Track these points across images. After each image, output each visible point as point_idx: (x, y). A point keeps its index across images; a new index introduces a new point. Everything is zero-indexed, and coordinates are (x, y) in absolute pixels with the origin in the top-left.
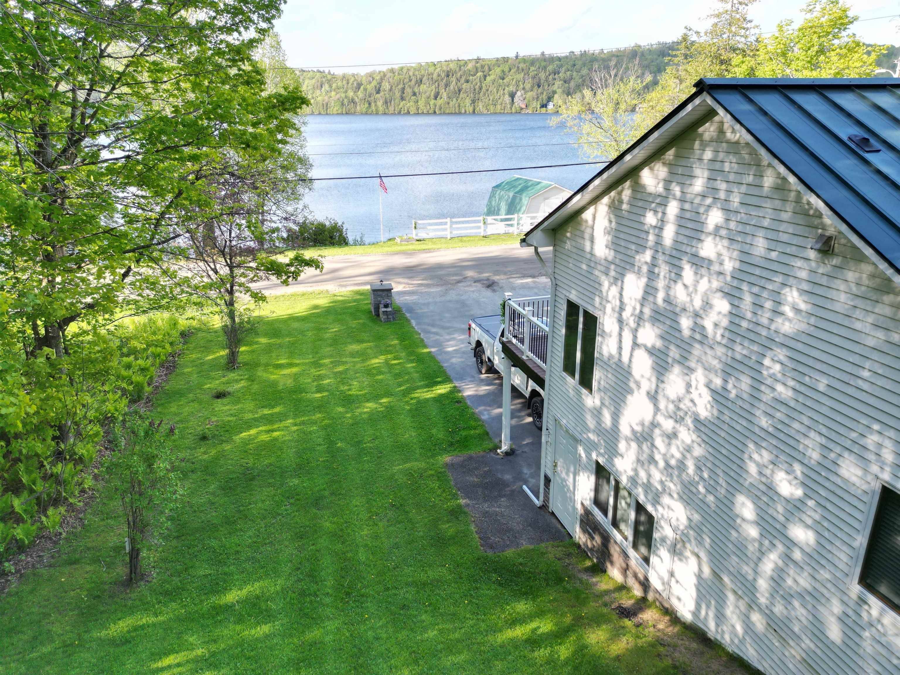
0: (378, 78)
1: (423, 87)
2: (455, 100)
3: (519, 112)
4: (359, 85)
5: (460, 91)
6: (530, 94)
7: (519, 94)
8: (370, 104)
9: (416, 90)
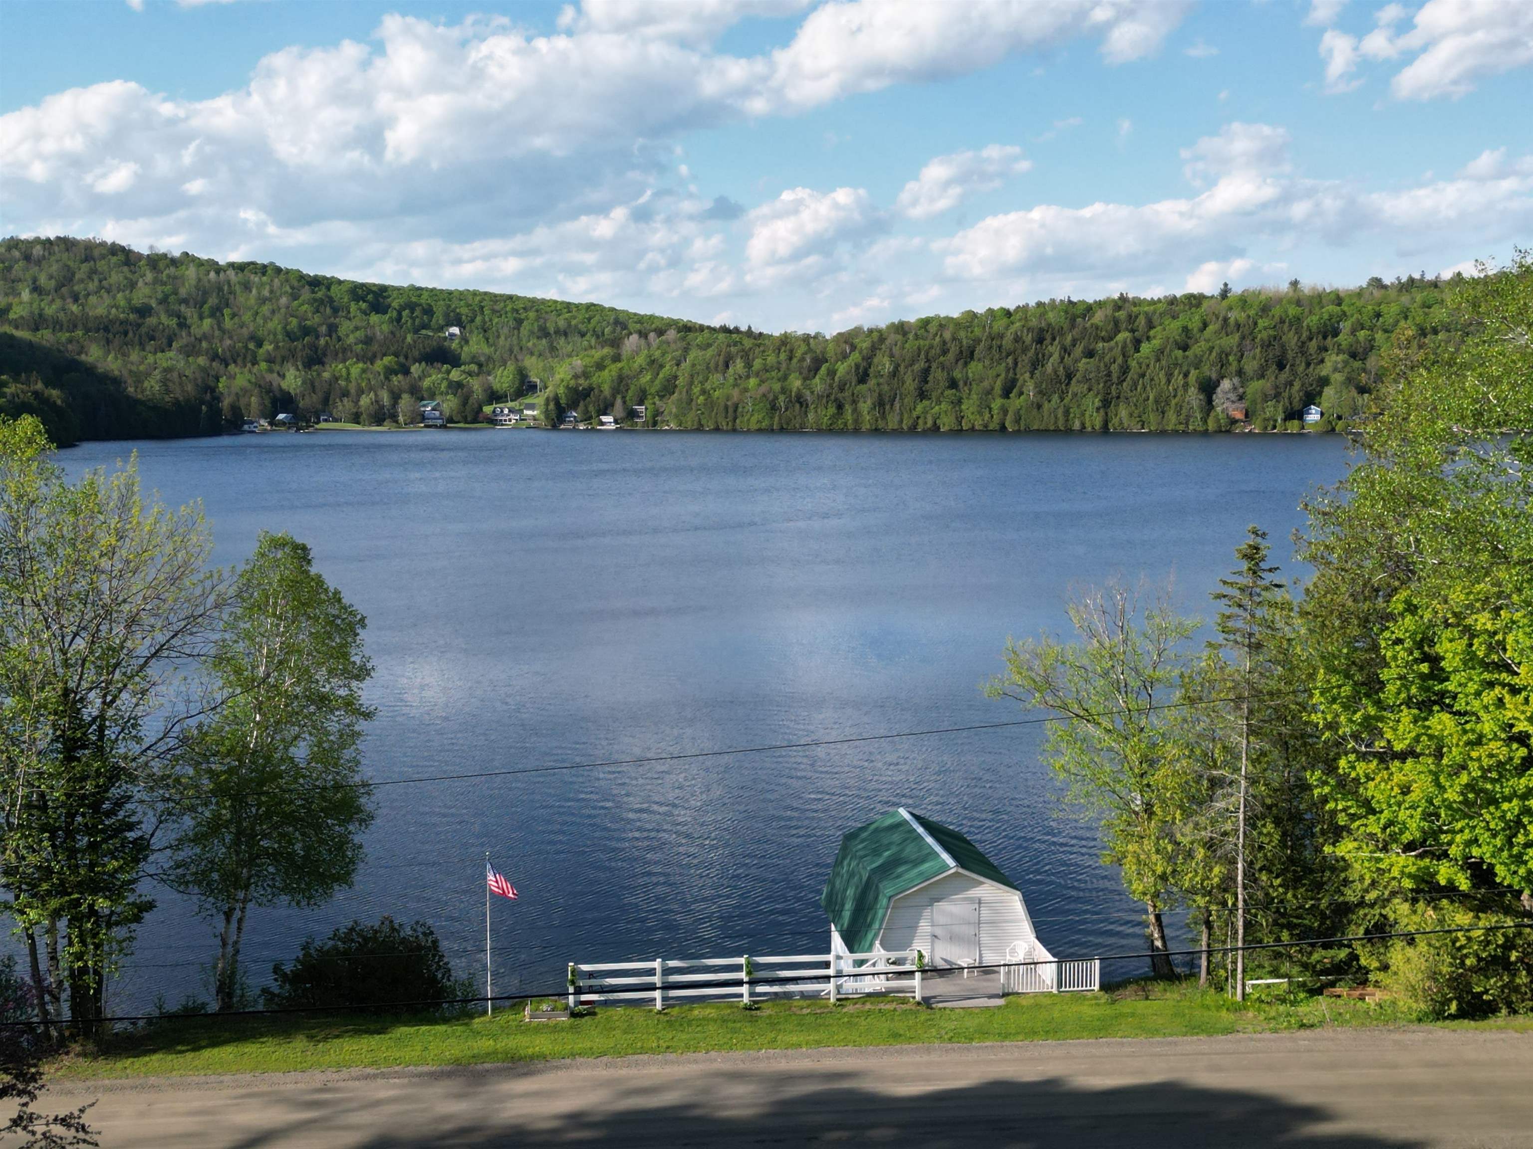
0: (866, 345)
1: (975, 368)
2: (1055, 398)
3: (1227, 429)
4: (818, 362)
5: (1069, 376)
6: (1255, 386)
7: (1226, 384)
8: (840, 407)
9: (957, 374)
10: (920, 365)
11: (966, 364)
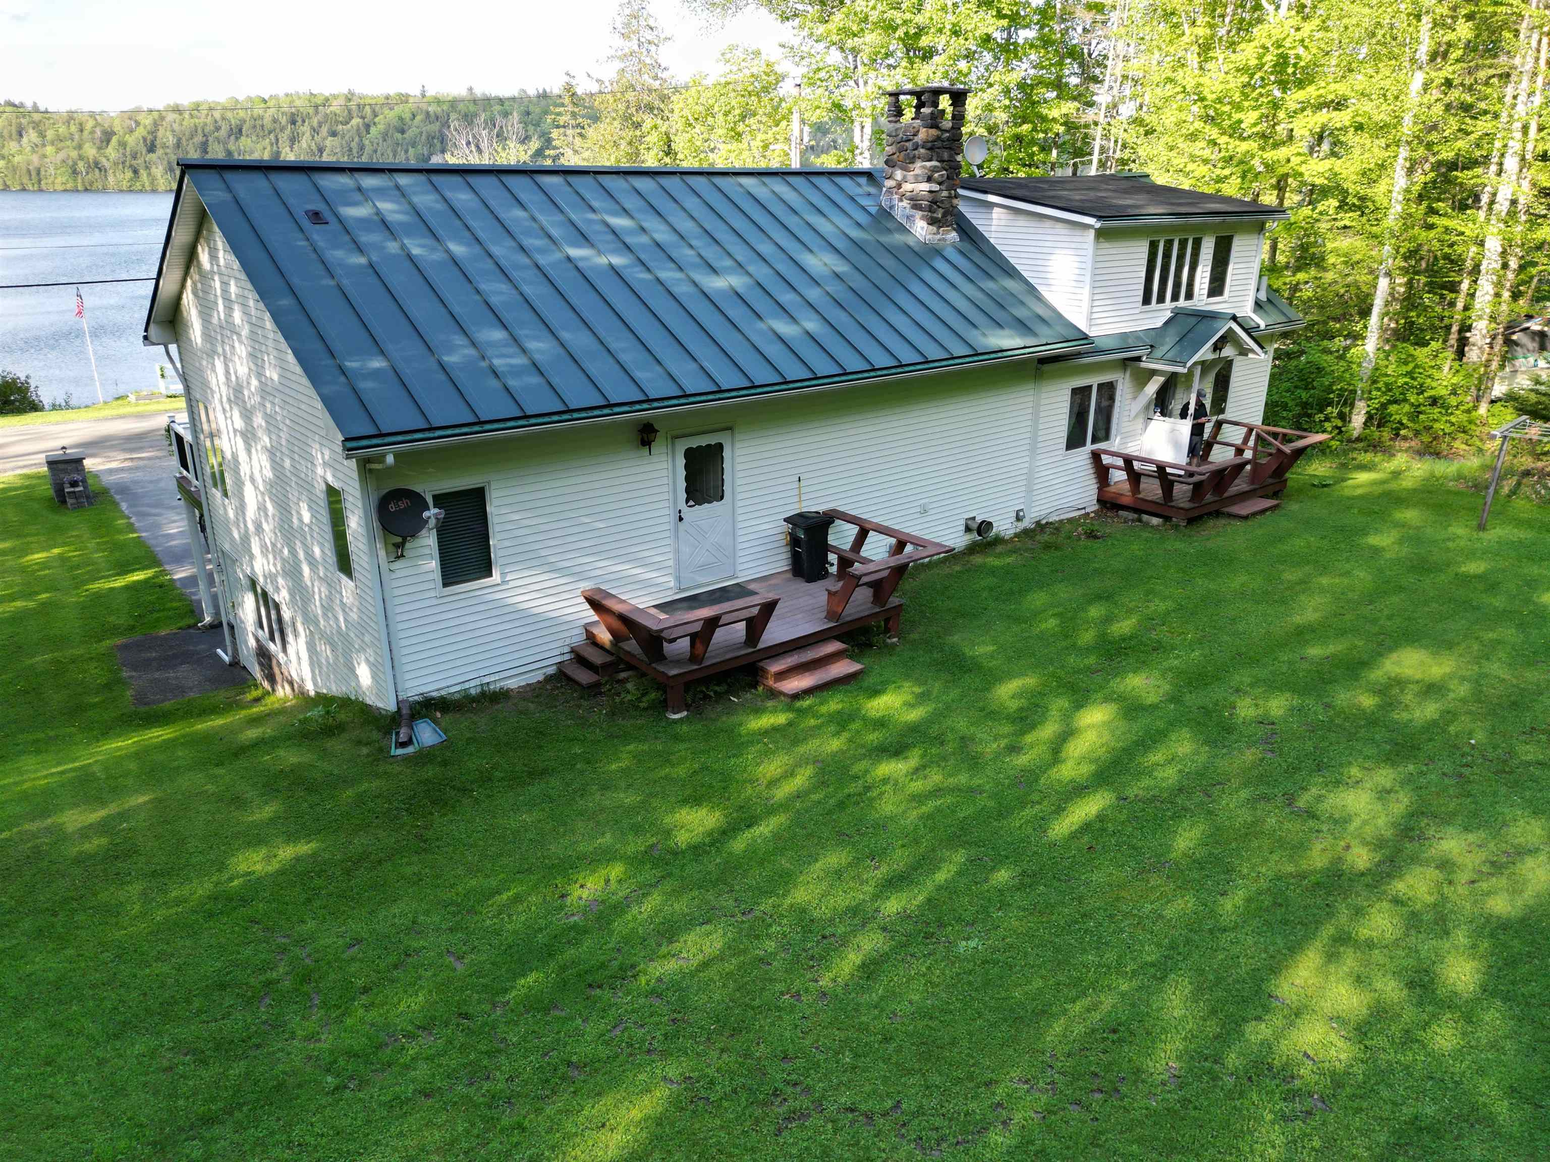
10: (199, 139)
11: (237, 139)
